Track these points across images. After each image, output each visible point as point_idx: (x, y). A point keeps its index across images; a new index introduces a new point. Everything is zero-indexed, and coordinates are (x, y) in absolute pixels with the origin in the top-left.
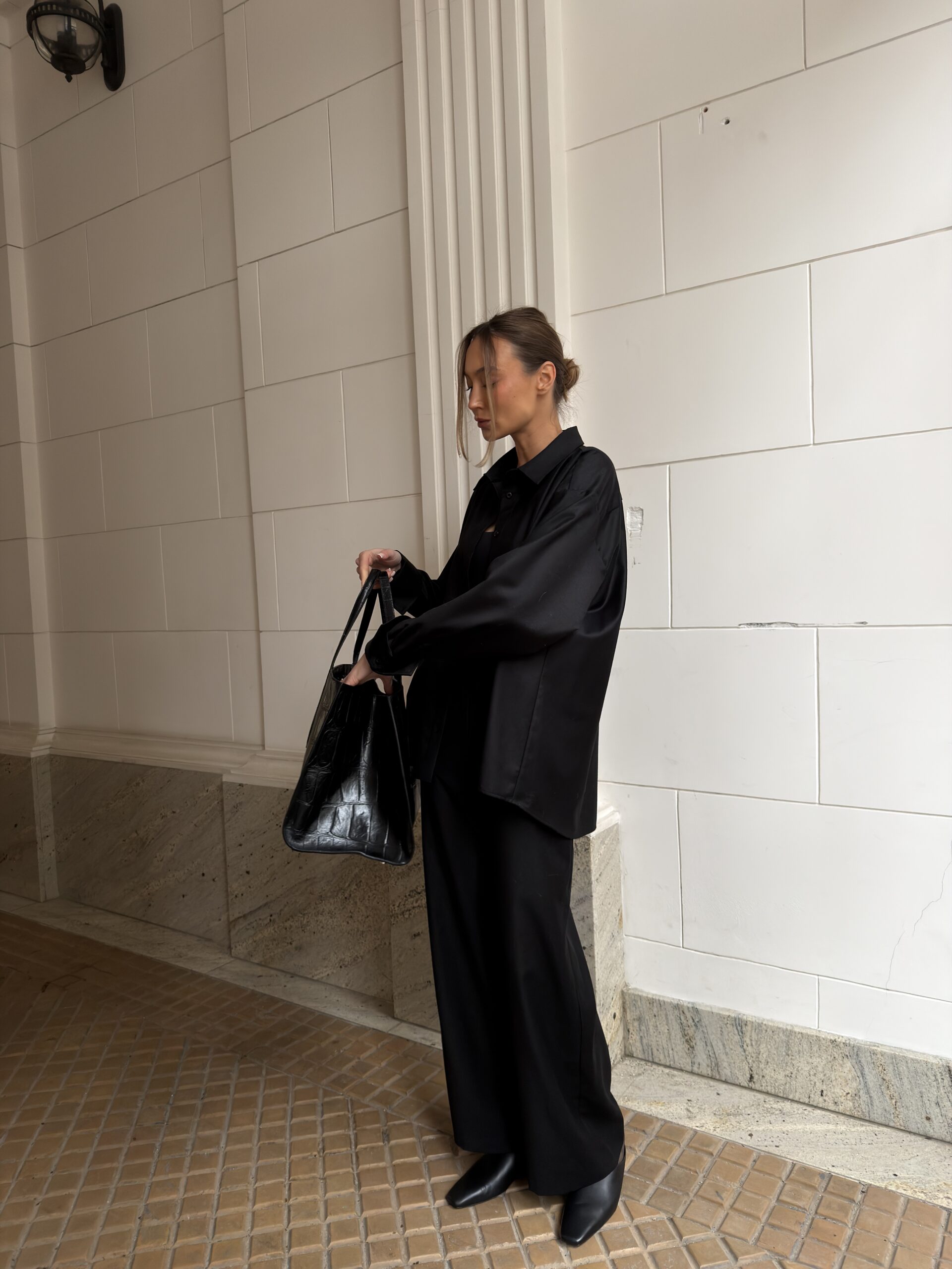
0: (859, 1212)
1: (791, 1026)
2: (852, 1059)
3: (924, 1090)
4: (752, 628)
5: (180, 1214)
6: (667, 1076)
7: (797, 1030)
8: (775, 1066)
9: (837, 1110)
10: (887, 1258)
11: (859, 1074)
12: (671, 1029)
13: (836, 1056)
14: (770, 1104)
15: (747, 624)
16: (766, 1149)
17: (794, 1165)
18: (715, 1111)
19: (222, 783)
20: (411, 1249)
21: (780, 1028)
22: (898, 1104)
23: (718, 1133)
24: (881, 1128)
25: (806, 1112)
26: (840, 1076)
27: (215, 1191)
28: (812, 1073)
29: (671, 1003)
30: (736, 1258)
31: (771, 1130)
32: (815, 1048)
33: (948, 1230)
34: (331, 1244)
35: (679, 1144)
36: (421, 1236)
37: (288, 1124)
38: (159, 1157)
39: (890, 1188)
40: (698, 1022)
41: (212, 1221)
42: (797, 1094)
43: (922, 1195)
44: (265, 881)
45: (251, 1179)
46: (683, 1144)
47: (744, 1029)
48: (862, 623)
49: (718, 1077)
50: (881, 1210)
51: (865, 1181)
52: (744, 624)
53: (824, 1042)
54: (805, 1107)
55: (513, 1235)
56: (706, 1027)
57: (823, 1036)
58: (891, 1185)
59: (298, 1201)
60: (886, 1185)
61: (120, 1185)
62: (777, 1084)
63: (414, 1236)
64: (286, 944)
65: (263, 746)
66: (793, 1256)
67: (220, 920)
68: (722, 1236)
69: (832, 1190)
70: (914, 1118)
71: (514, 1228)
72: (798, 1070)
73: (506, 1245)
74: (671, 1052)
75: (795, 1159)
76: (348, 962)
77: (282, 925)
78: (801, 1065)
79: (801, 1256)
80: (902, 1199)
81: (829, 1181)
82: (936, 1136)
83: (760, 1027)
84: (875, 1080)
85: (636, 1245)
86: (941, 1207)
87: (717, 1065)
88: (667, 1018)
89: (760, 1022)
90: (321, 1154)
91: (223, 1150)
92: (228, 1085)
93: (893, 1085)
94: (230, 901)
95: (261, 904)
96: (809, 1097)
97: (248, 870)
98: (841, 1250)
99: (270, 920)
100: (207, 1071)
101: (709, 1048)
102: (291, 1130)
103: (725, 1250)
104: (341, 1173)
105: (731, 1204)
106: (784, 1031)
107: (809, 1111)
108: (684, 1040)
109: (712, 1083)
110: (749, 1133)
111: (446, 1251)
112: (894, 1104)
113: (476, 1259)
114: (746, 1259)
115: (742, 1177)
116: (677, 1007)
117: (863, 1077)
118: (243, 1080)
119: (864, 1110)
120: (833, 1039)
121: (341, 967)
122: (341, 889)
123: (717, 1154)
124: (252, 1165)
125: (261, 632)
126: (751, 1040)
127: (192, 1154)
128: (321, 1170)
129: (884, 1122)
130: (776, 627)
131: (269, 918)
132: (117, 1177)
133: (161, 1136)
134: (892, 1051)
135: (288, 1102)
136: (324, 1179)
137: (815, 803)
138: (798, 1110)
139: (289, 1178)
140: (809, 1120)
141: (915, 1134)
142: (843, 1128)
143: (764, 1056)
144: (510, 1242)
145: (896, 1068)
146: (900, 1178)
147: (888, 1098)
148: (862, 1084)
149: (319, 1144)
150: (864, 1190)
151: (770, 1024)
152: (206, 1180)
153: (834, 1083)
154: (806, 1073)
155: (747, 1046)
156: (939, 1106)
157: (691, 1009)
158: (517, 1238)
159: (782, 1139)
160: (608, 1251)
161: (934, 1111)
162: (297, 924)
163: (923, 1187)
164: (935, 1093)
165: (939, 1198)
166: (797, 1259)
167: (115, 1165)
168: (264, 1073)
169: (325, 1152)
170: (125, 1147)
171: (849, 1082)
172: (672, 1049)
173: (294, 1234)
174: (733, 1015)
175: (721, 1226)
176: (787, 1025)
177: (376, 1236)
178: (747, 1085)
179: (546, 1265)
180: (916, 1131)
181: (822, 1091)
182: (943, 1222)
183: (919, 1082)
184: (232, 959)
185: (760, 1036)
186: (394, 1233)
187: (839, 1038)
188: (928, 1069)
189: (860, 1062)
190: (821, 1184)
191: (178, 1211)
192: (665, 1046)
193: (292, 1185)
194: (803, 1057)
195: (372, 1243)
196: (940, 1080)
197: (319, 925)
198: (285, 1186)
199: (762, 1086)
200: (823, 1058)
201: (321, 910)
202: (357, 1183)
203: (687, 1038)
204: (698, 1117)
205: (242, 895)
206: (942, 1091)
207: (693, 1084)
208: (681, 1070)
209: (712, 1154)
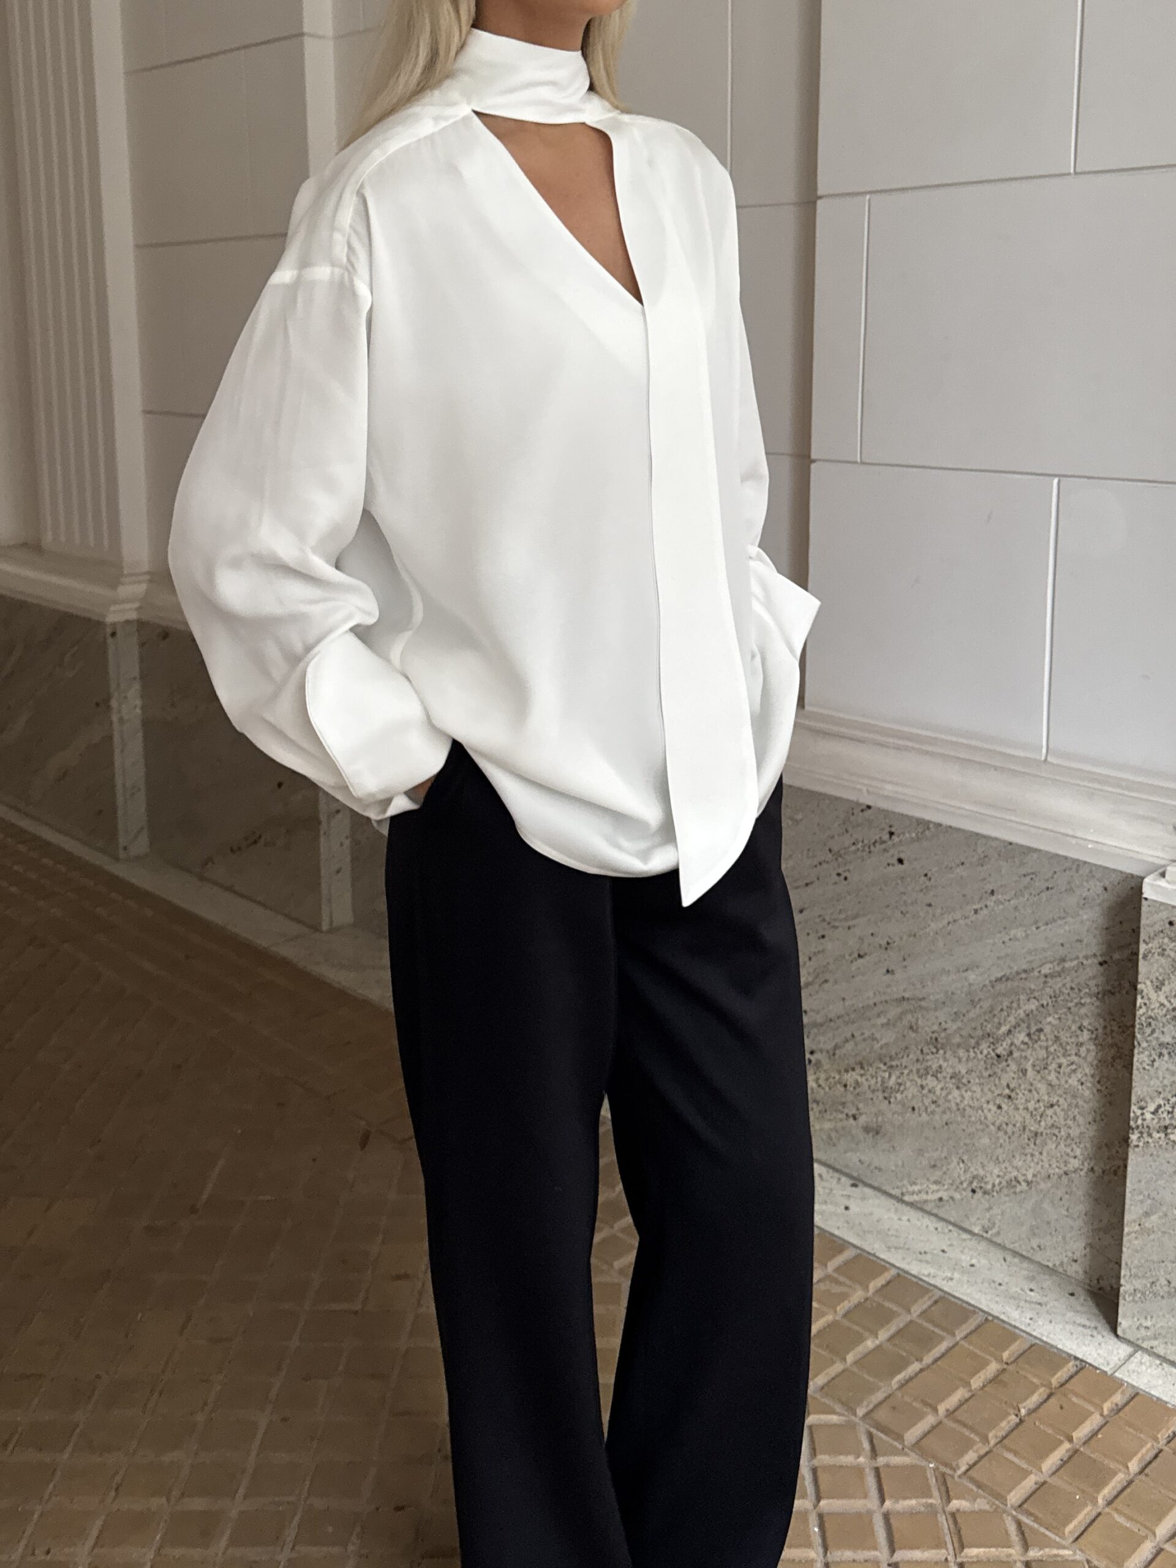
64: (844, 1116)
121: (974, 1191)
122: (989, 1035)
197: (926, 1096)
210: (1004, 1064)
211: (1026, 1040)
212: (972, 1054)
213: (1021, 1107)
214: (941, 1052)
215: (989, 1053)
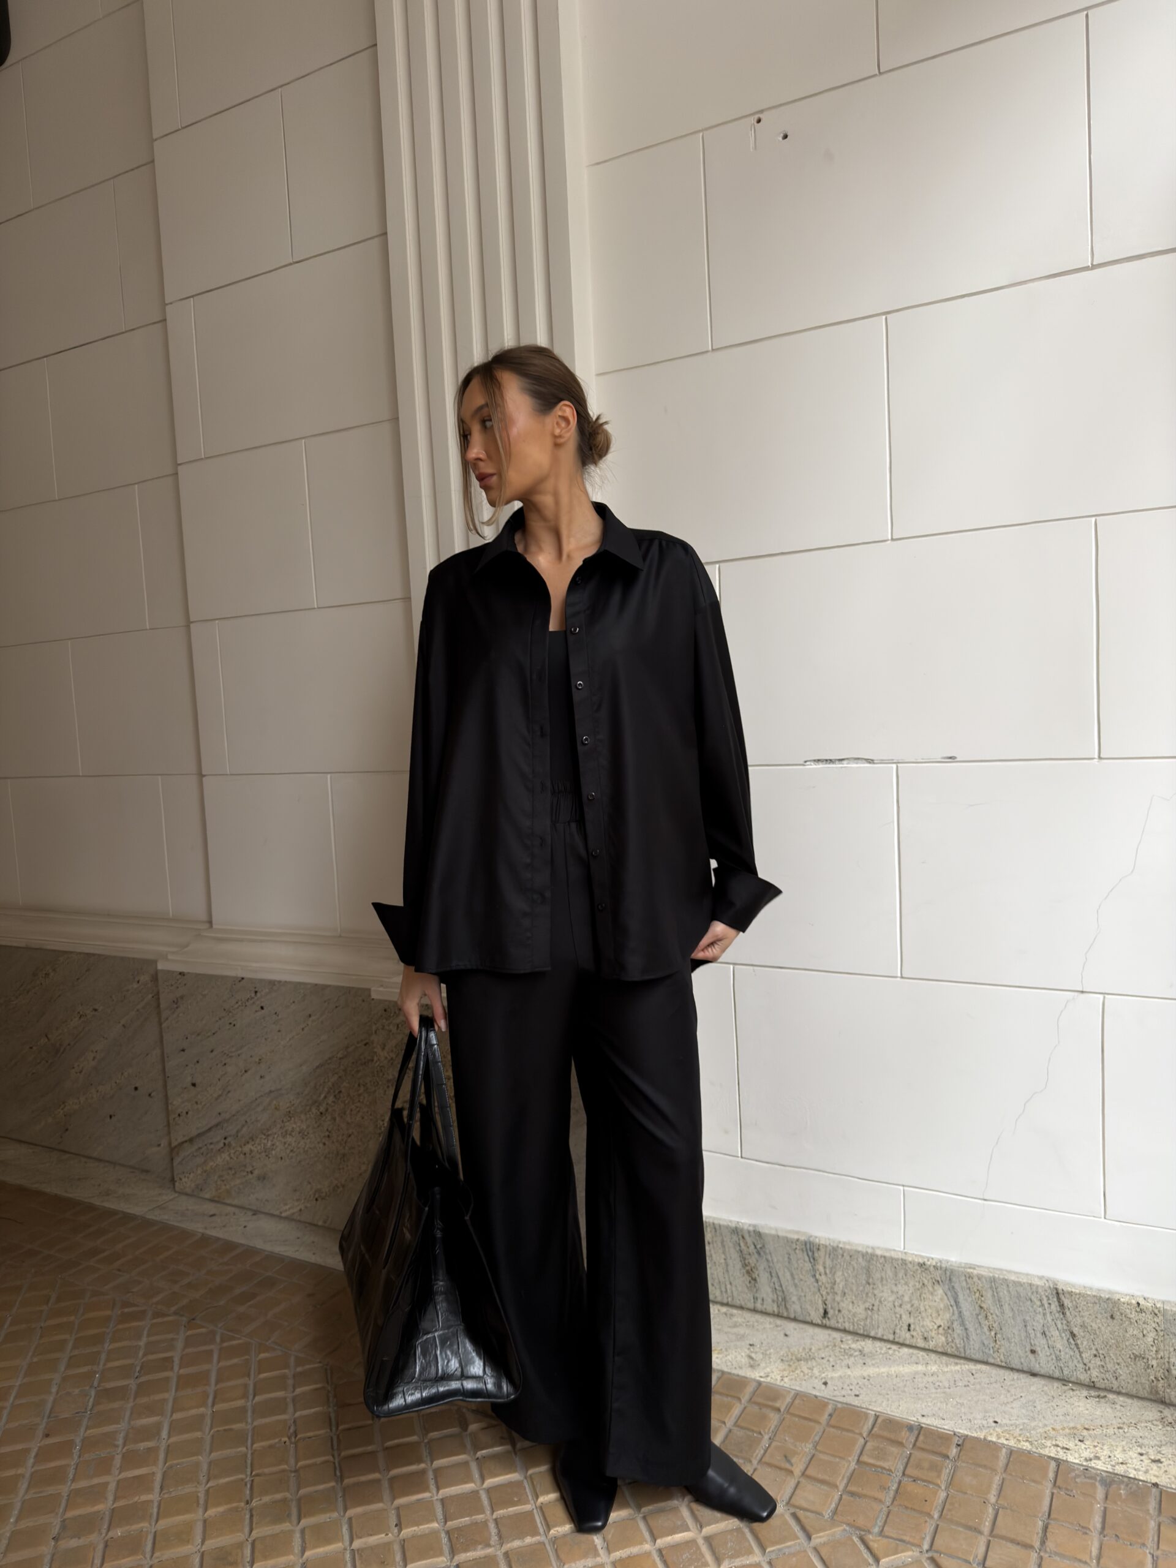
0: (954, 1470)
1: (873, 1248)
2: (944, 1285)
3: (1028, 1318)
4: (821, 766)
5: (109, 1530)
6: (724, 1316)
7: (879, 1252)
8: (854, 1298)
9: (927, 1347)
10: (987, 1524)
11: (953, 1303)
12: (729, 1258)
13: (926, 1282)
14: (848, 1344)
15: (815, 761)
16: (841, 1399)
17: (877, 1417)
18: (783, 1356)
19: (157, 972)
20: (408, 1554)
21: (859, 1252)
22: (999, 1336)
23: (787, 1383)
24: (979, 1366)
25: (891, 1352)
26: (930, 1306)
27: (154, 1496)
28: (896, 1304)
29: (727, 1227)
30: (809, 1537)
31: (849, 1376)
32: (901, 1274)
33: (1057, 1485)
34: (307, 1554)
35: (739, 1399)
36: (421, 1536)
37: (249, 1404)
38: (79, 1457)
39: (989, 1438)
40: (761, 1248)
41: (150, 1538)
42: (880, 1330)
43: (1027, 1444)
44: (215, 1095)
45: (201, 1478)
46: (745, 1398)
47: (816, 1255)
48: (950, 758)
49: (785, 1314)
50: (980, 1466)
51: (961, 1431)
52: (810, 761)
53: (910, 1266)
54: (889, 1346)
55: (536, 1527)
56: (770, 1253)
57: (910, 1259)
58: (991, 1434)
59: (261, 1502)
60: (985, 1436)
61: (27, 1497)
62: (856, 1320)
63: (413, 1537)
64: (245, 1174)
65: (210, 922)
66: (876, 1530)
67: (159, 1145)
68: (792, 1510)
69: (923, 1446)
70: (1017, 1352)
71: (538, 1519)
72: (880, 1302)
73: (529, 1540)
74: (729, 1286)
75: (878, 1410)
76: (326, 1193)
77: (240, 1149)
78: (885, 1295)
79: (885, 1528)
80: (1004, 1450)
81: (919, 1434)
82: (1043, 1372)
83: (835, 1252)
84: (971, 1309)
85: (687, 1529)
86: (1050, 1457)
87: (784, 1299)
88: (723, 1246)
89: (835, 1245)
90: (293, 1439)
91: (164, 1442)
92: (169, 1360)
93: (992, 1314)
94: (171, 1122)
95: (214, 1122)
96: (894, 1333)
97: (194, 1082)
98: (933, 1518)
99: (225, 1144)
100: (142, 1343)
101: (775, 1279)
102: (253, 1412)
103: (796, 1528)
104: (318, 1463)
105: (803, 1471)
106: (864, 1255)
107: (894, 1350)
108: (745, 1271)
109: (779, 1322)
110: (823, 1380)
111: (453, 1552)
112: (994, 1336)
113: (490, 1560)
114: (820, 1537)
115: (816, 1435)
116: (736, 1231)
117: (957, 1306)
118: (189, 1350)
119: (958, 1345)
120: (921, 1261)
121: (317, 1200)
122: (316, 1102)
123: (785, 1410)
124: (203, 1460)
125: (204, 776)
126: (825, 1268)
127: (124, 1450)
128: (292, 1461)
129: (981, 1359)
130: (847, 764)
131: (223, 1141)
132: (25, 1486)
133: (82, 1430)
134: (991, 1272)
135: (249, 1376)
136: (296, 1471)
137: (896, 977)
138: (881, 1349)
139: (251, 1473)
140: (894, 1361)
141: (1018, 1371)
142: (934, 1368)
143: (841, 1286)
144: (533, 1536)
145: (995, 1294)
146: (1001, 1424)
147: (986, 1329)
148: (956, 1312)
149: (289, 1428)
150: (959, 1443)
151: (848, 1247)
152: (143, 1483)
153: (924, 1314)
154: (890, 1305)
155: (820, 1275)
156: (1046, 1337)
157: (752, 1233)
158: (541, 1531)
159: (862, 1387)
160: (654, 1539)
161: (1040, 1343)
162: (259, 1147)
163: (1028, 1434)
164: (1041, 1321)
165: (1047, 1447)
166: (881, 1533)
167: (20, 1471)
168: (218, 1339)
169: (297, 1438)
170: (35, 1446)
171: (941, 1313)
172: (731, 1284)
173: (258, 1545)
174: (803, 1238)
175: (791, 1498)
176: (868, 1247)
177: (363, 1540)
178: (820, 1322)
179: (578, 1562)
180: (1019, 1367)
181: (909, 1325)
182: (1051, 1475)
183: (1023, 1309)
184: (176, 1195)
185: (835, 1262)
186: (387, 1535)
187: (928, 1261)
188: (1033, 1293)
189: (953, 1287)
190: (908, 1438)
191: (105, 1527)
192: (722, 1279)
193: (255, 1483)
194: (887, 1285)
195: (358, 1550)
196: (1046, 1305)
197: (286, 1149)
198: (246, 1485)
199: (838, 1322)
200: (910, 1285)
201: (290, 1129)
202: (338, 1474)
203: (747, 1268)
204: (763, 1365)
205: (187, 1113)
206: (1049, 1318)
207: (756, 1324)
208: (741, 1308)
209: (779, 1410)
210: (324, 1117)
211: (334, 1100)
212: (308, 1116)
213: (335, 1141)
214: (293, 1119)
215: (316, 1113)
